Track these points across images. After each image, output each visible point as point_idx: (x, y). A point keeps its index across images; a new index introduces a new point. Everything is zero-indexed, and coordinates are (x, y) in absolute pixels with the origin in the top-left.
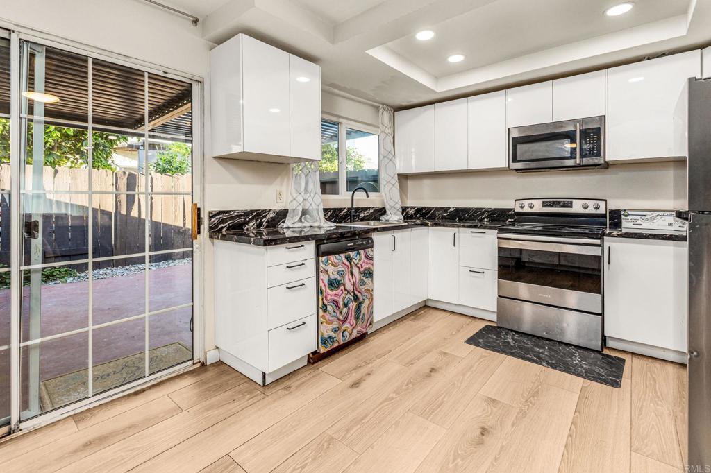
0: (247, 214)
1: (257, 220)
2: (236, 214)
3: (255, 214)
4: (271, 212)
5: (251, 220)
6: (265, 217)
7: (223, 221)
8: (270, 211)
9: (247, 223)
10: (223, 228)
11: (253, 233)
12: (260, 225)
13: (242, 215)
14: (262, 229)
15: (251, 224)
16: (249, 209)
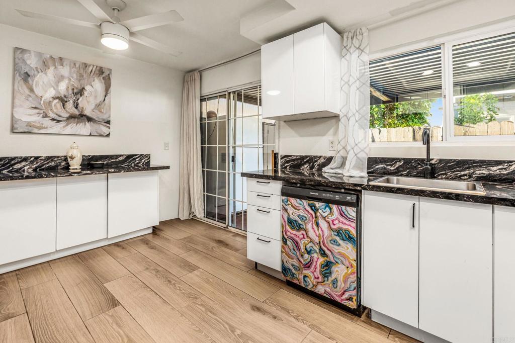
0: (302, 158)
1: (309, 164)
2: (295, 158)
3: (308, 158)
4: (322, 158)
5: (305, 163)
6: (316, 161)
7: (287, 162)
8: (320, 157)
9: (303, 165)
10: (287, 166)
11: (307, 173)
12: (312, 168)
13: (299, 159)
14: (314, 170)
15: (306, 166)
16: (304, 155)
